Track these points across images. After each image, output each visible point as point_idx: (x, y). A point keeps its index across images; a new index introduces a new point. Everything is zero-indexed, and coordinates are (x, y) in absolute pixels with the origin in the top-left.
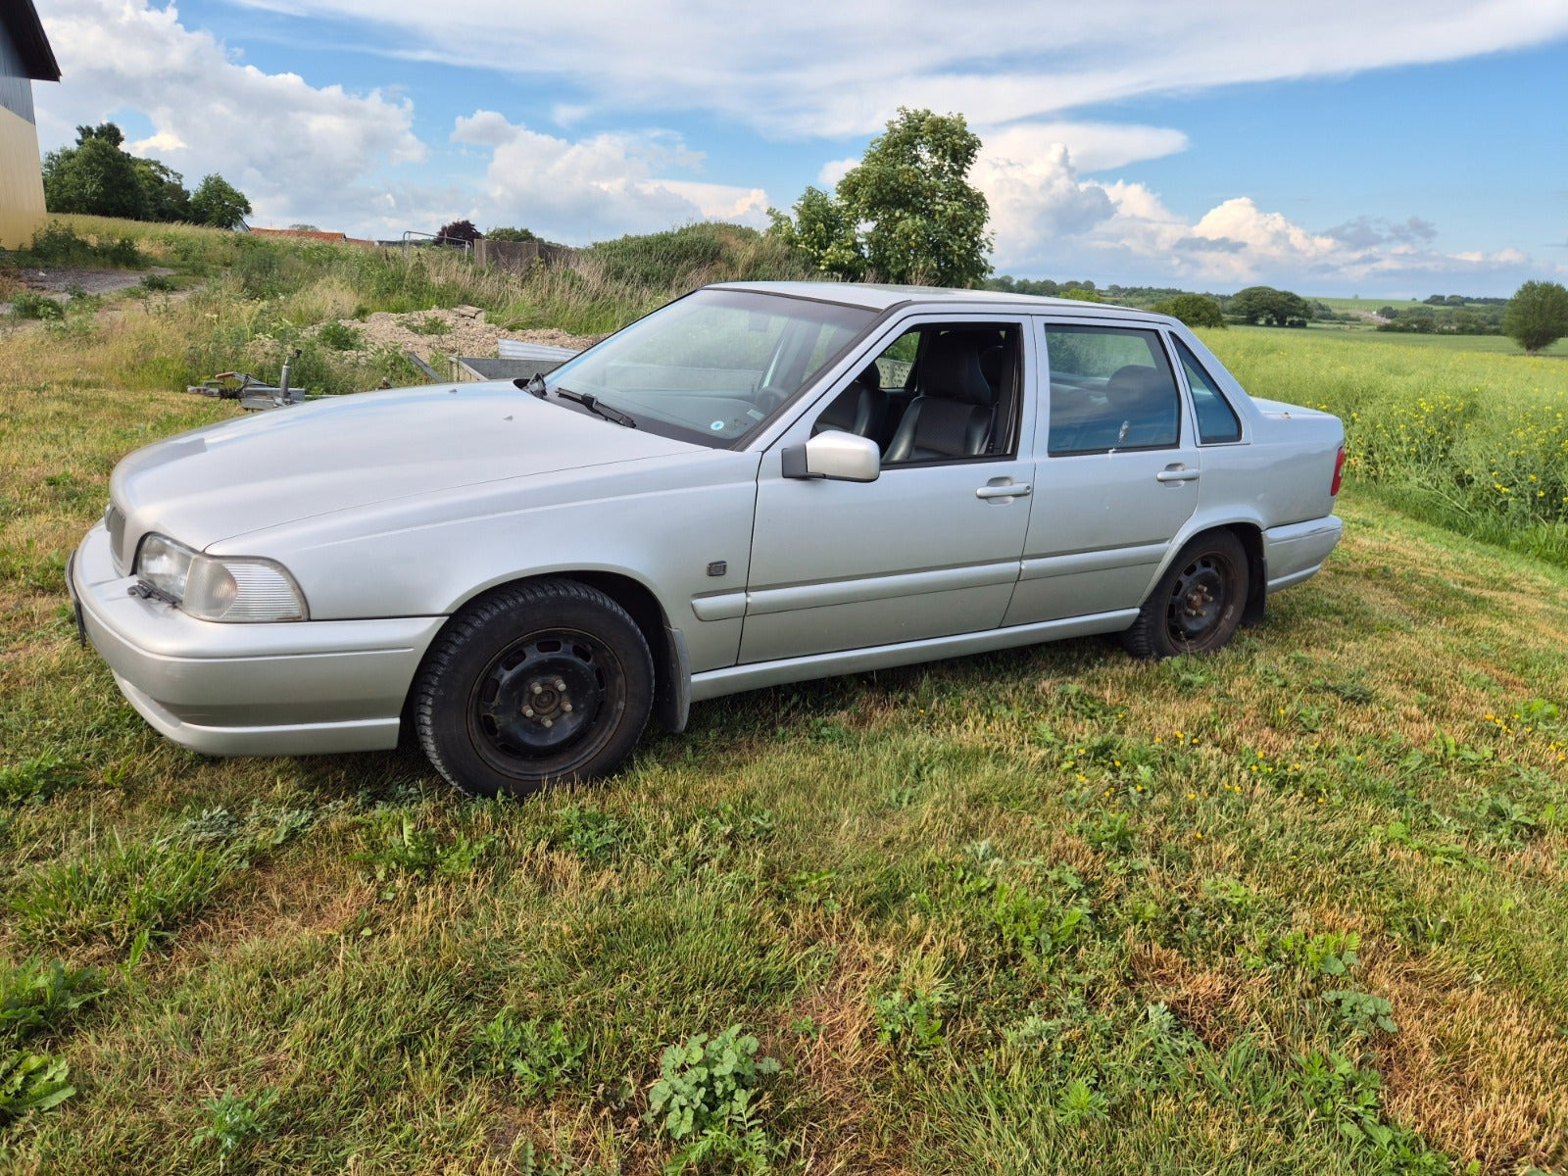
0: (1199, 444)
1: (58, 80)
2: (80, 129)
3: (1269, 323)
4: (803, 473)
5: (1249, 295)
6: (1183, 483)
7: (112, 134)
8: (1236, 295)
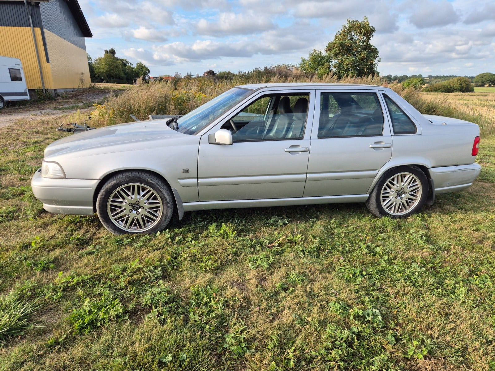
0: (393, 134)
1: (91, 37)
2: (105, 51)
3: (490, 86)
4: (214, 142)
5: (482, 76)
6: (384, 149)
7: (113, 52)
8: (477, 76)
